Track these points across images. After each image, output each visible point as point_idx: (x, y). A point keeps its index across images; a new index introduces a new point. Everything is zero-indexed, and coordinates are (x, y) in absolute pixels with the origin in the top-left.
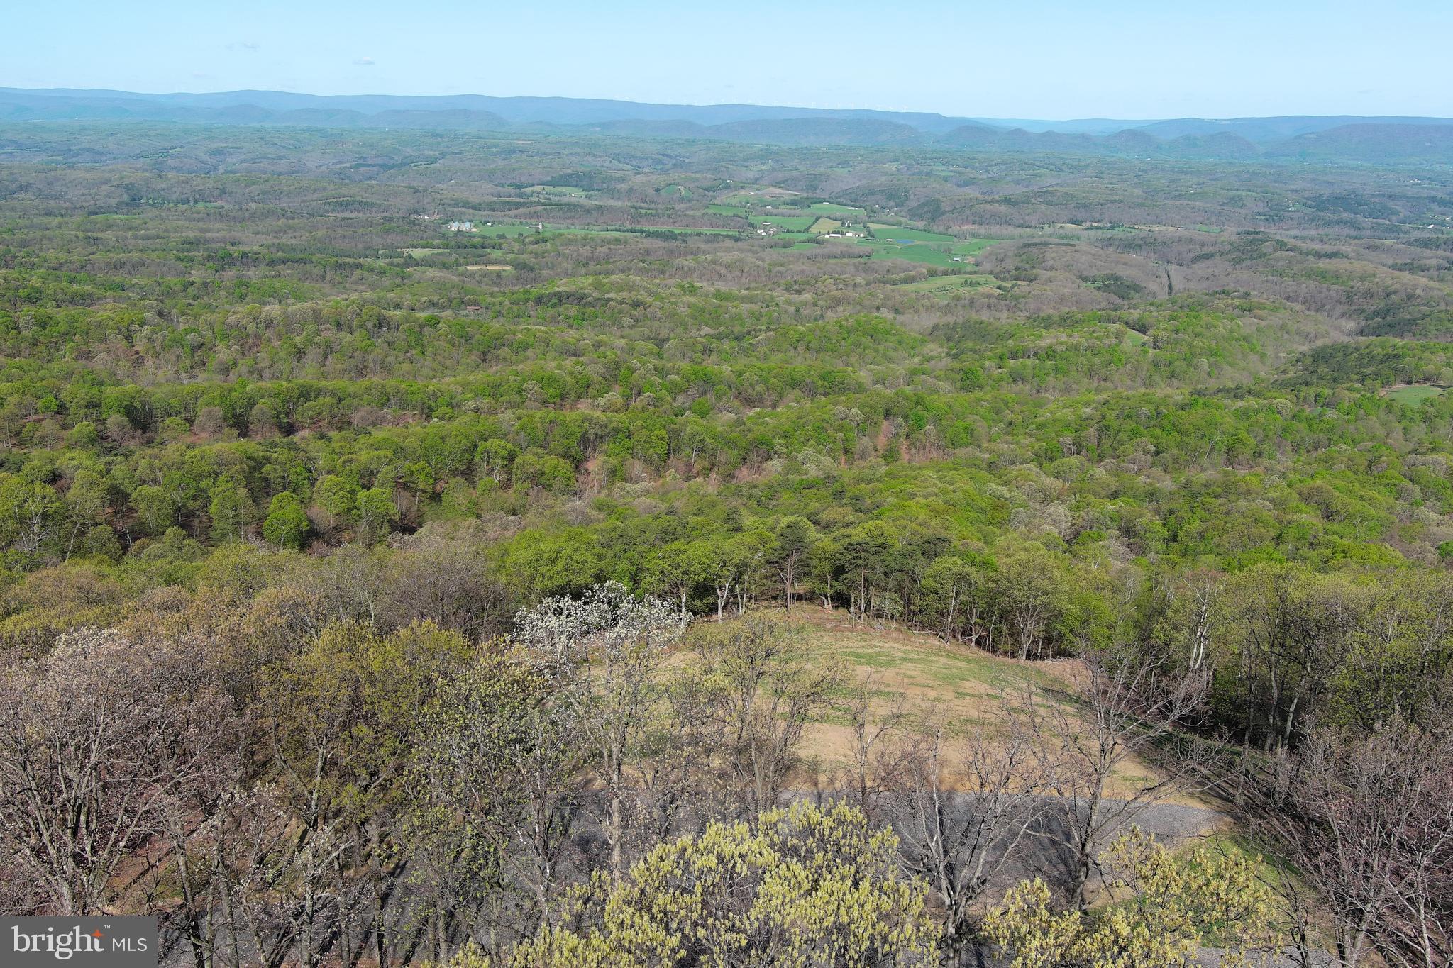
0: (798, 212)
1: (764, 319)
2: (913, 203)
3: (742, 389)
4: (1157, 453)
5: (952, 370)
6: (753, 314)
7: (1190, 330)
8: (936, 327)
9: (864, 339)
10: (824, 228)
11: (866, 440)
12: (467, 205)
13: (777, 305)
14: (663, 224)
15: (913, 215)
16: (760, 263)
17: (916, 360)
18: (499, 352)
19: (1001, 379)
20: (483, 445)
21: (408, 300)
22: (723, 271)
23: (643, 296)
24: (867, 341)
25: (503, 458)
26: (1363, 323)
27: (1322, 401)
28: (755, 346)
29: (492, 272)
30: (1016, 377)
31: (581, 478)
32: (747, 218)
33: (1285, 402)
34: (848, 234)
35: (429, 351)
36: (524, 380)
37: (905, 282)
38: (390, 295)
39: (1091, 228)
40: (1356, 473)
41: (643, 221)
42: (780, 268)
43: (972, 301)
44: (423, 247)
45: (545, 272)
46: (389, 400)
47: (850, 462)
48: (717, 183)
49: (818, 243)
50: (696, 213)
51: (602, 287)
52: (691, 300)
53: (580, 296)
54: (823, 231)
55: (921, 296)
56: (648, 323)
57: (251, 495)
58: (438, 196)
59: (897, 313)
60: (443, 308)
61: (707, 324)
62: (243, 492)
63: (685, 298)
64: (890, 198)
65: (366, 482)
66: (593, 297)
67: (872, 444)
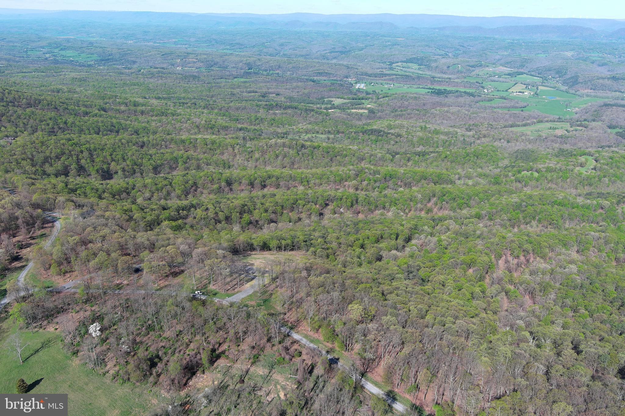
0: (507, 80)
2: (568, 77)
3: (403, 180)
8: (517, 151)
13: (456, 137)
14: (444, 85)
15: (564, 83)
16: (467, 112)
23: (403, 132)
25: (302, 205)
28: (428, 159)
29: (359, 113)
32: (482, 83)
34: (525, 93)
37: (525, 125)
42: (474, 115)
43: (545, 138)
44: (341, 98)
46: (292, 179)
48: (477, 63)
49: (505, 99)
50: (459, 81)
51: (390, 127)
52: (420, 134)
53: (380, 131)
54: (514, 91)
55: (523, 134)
56: (400, 144)
57: (240, 214)
58: (356, 70)
59: (508, 142)
60: (332, 134)
61: (423, 145)
62: (238, 214)
63: (418, 133)
64: (558, 72)
65: (266, 211)
66: (384, 132)
67: (422, 206)
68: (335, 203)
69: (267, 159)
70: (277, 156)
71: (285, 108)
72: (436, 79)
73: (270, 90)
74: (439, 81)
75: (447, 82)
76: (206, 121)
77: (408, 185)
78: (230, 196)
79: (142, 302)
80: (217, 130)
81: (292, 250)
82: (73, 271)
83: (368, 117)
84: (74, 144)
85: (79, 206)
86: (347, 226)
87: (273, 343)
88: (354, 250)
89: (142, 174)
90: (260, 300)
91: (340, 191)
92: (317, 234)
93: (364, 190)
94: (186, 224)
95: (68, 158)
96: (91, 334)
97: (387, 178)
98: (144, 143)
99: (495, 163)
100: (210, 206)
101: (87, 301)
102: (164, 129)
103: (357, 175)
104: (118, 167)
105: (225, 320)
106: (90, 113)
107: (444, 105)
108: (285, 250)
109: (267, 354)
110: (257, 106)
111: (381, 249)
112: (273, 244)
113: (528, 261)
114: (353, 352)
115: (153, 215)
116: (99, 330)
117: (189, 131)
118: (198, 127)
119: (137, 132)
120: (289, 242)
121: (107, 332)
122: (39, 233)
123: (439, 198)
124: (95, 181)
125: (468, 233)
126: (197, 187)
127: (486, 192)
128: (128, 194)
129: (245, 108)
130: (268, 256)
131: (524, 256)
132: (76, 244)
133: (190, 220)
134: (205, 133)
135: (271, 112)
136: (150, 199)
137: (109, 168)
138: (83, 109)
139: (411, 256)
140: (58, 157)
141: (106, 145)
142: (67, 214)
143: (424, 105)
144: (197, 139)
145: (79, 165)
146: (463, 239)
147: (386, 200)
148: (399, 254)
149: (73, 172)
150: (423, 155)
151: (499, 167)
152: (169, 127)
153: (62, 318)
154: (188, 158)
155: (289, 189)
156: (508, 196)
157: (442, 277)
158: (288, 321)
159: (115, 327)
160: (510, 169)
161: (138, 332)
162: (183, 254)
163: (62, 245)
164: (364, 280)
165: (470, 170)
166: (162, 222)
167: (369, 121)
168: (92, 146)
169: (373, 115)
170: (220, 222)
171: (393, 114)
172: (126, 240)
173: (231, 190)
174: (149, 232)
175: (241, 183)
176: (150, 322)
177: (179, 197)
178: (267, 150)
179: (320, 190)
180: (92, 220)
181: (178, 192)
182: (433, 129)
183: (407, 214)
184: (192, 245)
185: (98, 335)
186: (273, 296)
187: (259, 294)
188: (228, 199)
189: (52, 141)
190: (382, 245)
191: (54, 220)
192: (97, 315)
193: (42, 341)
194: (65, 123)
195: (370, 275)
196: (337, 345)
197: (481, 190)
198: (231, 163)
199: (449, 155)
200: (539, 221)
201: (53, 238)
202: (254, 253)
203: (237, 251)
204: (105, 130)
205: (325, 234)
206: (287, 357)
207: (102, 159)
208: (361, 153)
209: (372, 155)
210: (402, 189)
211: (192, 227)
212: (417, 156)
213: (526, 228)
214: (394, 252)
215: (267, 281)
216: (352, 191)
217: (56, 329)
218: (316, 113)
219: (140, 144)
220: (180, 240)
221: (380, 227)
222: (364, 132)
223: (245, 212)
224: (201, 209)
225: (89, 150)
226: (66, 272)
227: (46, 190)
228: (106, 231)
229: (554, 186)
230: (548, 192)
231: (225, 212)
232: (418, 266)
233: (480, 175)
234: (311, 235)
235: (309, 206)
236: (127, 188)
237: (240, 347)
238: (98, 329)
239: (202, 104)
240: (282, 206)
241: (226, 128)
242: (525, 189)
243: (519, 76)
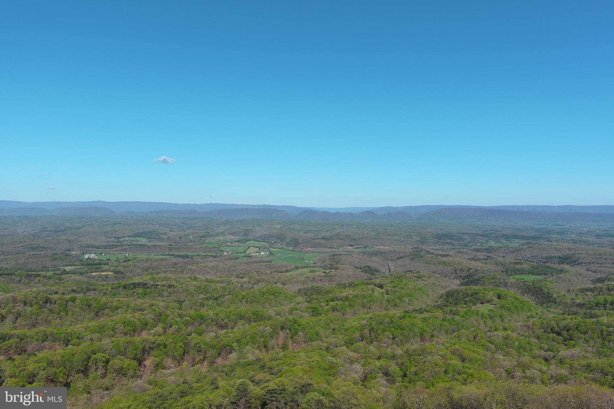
0: (240, 245)
1: (227, 290)
2: (288, 240)
3: (218, 321)
4: (394, 338)
5: (308, 308)
6: (222, 288)
7: (399, 286)
8: (300, 290)
9: (270, 297)
10: (252, 251)
11: (273, 341)
12: (93, 246)
13: (233, 284)
14: (183, 251)
15: (288, 244)
16: (225, 266)
17: (293, 304)
18: (104, 311)
19: (328, 311)
20: (93, 357)
21: (61, 290)
22: (209, 270)
24: (272, 297)
25: (104, 362)
26: (462, 281)
27: (452, 312)
28: (224, 302)
29: (103, 275)
30: (334, 309)
31: (142, 369)
32: (219, 248)
33: (439, 313)
34: (261, 253)
35: (70, 313)
36: (116, 324)
37: (286, 272)
38: (53, 288)
39: (357, 248)
40: (470, 341)
41: (173, 251)
42: (234, 268)
43: (314, 278)
44: (71, 266)
45: (128, 274)
46: (47, 338)
47: (267, 351)
48: (206, 234)
49: (249, 257)
50: (198, 247)
51: (154, 279)
52: (194, 283)
53: (144, 284)
58: (80, 243)
59: (284, 284)
60: (79, 293)
61: (202, 293)
63: (191, 283)
64: (278, 238)
66: (150, 284)
74: (177, 248)
182: (204, 278)
243: (248, 242)
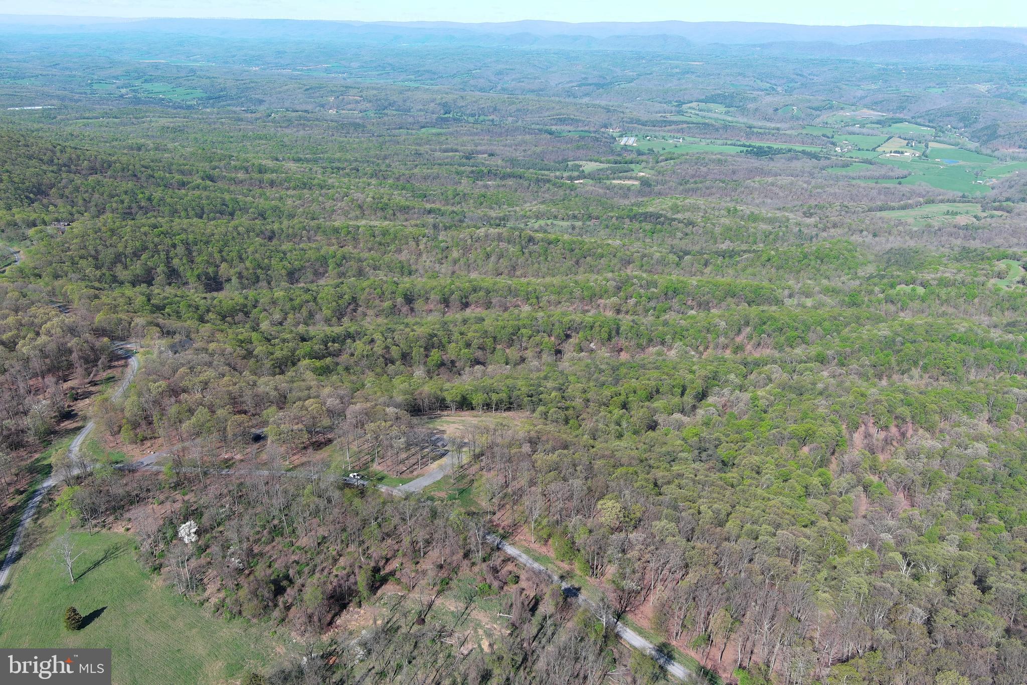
0: (876, 132)
2: (979, 126)
8: (889, 251)
13: (787, 227)
15: (974, 137)
16: (805, 185)
22: (777, 190)
23: (698, 218)
28: (738, 262)
29: (625, 186)
32: (833, 137)
34: (906, 154)
37: (903, 208)
41: (753, 137)
42: (819, 190)
43: (939, 229)
48: (824, 104)
49: (871, 163)
50: (794, 132)
51: (675, 209)
52: (726, 221)
53: (658, 216)
54: (887, 150)
55: (900, 223)
56: (692, 236)
57: (426, 349)
58: (622, 115)
59: (875, 235)
60: (579, 220)
61: (730, 239)
62: (422, 349)
63: (723, 220)
64: (962, 119)
65: (468, 345)
66: (666, 217)
67: (726, 342)
68: (581, 334)
69: (473, 260)
70: (488, 256)
71: (503, 178)
72: (755, 130)
73: (479, 148)
74: (760, 133)
75: (773, 135)
76: (373, 198)
77: (704, 306)
78: (410, 320)
79: (264, 489)
80: (391, 212)
81: (509, 409)
82: (155, 438)
83: (640, 193)
84: (162, 233)
85: (168, 333)
86: (601, 371)
87: (473, 560)
88: (610, 412)
89: (269, 283)
90: (454, 490)
91: (590, 314)
92: (550, 384)
93: (631, 313)
94: (337, 364)
95: (153, 256)
96: (181, 539)
97: (669, 293)
98: (273, 232)
99: (852, 271)
100: (377, 336)
101: (177, 486)
102: (307, 210)
103: (619, 289)
104: (232, 271)
105: (396, 520)
106: (189, 183)
107: (769, 173)
108: (496, 410)
109: (462, 578)
110: (458, 173)
111: (655, 411)
112: (478, 399)
113: (903, 435)
114: (604, 579)
115: (286, 350)
116: (195, 533)
117: (346, 214)
118: (360, 207)
119: (262, 215)
120: (503, 396)
121: (208, 536)
122: (104, 375)
123: (755, 328)
124: (195, 294)
125: (802, 387)
126: (357, 305)
127: (836, 319)
128: (247, 314)
129: (437, 177)
130: (468, 418)
131: (897, 426)
132: (161, 394)
133: (344, 358)
134: (373, 217)
135: (480, 183)
136: (281, 324)
137: (217, 272)
138: (178, 177)
139: (706, 424)
140: (136, 255)
141: (213, 235)
142: (148, 346)
143: (734, 172)
144: (359, 227)
145: (169, 267)
146: (794, 396)
147: (666, 329)
148: (685, 419)
149: (160, 279)
150: (731, 257)
151: (859, 278)
152: (315, 207)
153: (137, 512)
154: (344, 258)
155: (506, 309)
156: (872, 325)
157: (755, 459)
158: (498, 525)
159: (221, 528)
160: (876, 280)
161: (257, 537)
162: (331, 413)
163: (140, 394)
164: (625, 460)
165: (809, 282)
166: (299, 360)
167: (640, 200)
168: (191, 237)
169: (647, 189)
170: (393, 362)
171: (682, 187)
172: (241, 388)
173: (412, 310)
174: (277, 377)
175: (428, 299)
176: (276, 522)
177: (328, 321)
178: (471, 246)
179: (557, 311)
180: (188, 355)
181: (327, 312)
182: (748, 212)
183: (701, 354)
184: (347, 399)
185: (193, 540)
186: (476, 484)
187: (452, 481)
188: (407, 325)
189: (128, 229)
190: (658, 404)
191: (128, 355)
192: (193, 508)
193: (106, 547)
194: (149, 199)
195: (635, 453)
196: (577, 567)
197: (826, 316)
198: (413, 267)
199: (774, 257)
200: (925, 369)
201: (125, 384)
202: (445, 413)
203: (420, 410)
204: (211, 211)
205: (563, 385)
206: (496, 584)
207: (206, 258)
208: (628, 253)
209: (644, 256)
210: (693, 312)
211: (347, 369)
212: (721, 258)
213: (901, 380)
214: (677, 416)
215: (465, 459)
216: (610, 314)
217: (128, 530)
218: (554, 185)
219: (268, 234)
220: (327, 391)
221: (655, 374)
222: (633, 218)
223: (433, 347)
224: (363, 340)
225: (186, 244)
226: (144, 439)
227: (116, 306)
228: (209, 373)
229: (951, 310)
230: (941, 321)
231: (402, 346)
232: (718, 439)
233: (826, 291)
234: (541, 386)
235: (538, 338)
236: (245, 306)
237: (419, 565)
238: (194, 530)
239: (369, 170)
240: (495, 338)
241: (405, 210)
242: (902, 314)
243: (898, 125)
